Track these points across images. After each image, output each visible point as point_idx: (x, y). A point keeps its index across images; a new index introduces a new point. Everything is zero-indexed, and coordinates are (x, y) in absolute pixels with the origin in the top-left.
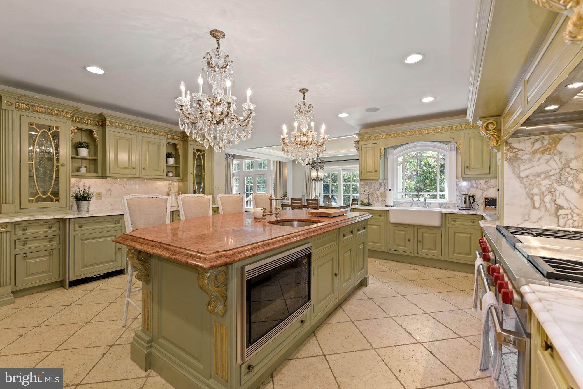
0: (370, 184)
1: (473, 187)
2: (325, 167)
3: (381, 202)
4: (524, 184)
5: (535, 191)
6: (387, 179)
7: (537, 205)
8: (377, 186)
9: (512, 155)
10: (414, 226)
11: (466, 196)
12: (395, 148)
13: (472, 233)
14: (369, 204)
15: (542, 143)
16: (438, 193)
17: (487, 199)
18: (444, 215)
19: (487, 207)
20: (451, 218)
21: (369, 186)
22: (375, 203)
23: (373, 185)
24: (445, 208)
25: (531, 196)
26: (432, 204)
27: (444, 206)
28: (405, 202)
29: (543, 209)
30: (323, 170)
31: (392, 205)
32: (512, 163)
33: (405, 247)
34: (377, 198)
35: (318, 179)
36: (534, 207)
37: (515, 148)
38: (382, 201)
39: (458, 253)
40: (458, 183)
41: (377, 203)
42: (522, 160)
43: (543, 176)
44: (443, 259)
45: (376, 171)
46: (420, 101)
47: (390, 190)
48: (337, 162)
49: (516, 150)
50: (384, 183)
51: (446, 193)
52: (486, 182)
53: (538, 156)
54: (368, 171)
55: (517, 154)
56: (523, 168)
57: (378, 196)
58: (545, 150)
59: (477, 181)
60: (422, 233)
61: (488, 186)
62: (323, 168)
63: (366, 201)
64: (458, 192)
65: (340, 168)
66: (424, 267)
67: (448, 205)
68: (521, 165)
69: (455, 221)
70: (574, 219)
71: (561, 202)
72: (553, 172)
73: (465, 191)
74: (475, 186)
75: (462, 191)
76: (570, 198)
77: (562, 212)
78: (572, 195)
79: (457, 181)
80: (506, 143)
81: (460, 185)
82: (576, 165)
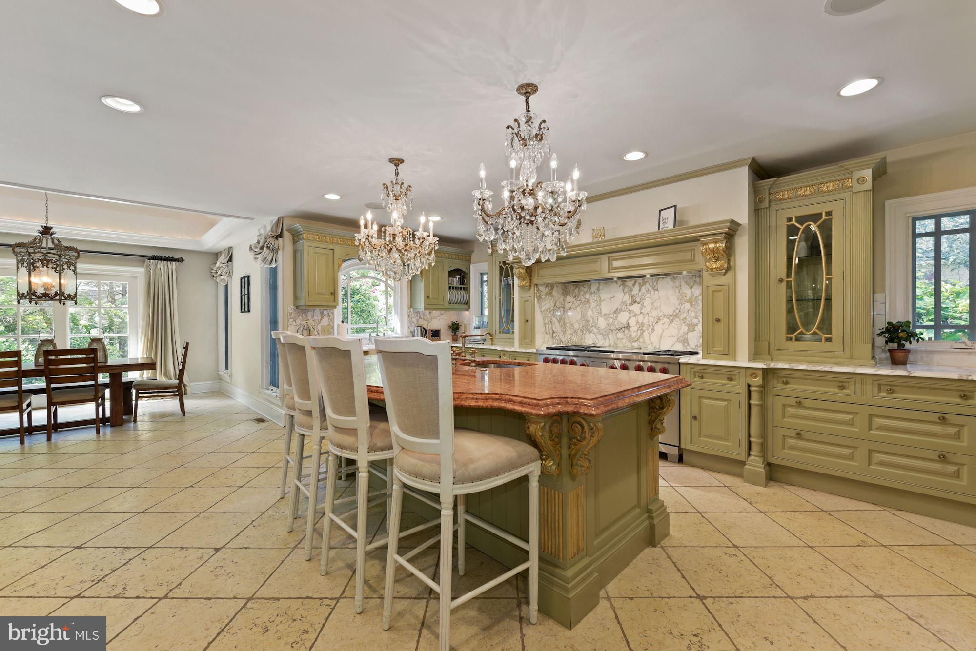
0: (305, 312)
4: (543, 316)
5: (546, 322)
7: (547, 331)
8: (317, 317)
9: (539, 294)
15: (549, 288)
17: (432, 331)
21: (304, 315)
23: (310, 314)
25: (545, 325)
29: (549, 334)
30: (75, 271)
32: (538, 301)
36: (546, 333)
37: (540, 290)
40: (409, 314)
42: (542, 299)
43: (549, 311)
45: (333, 294)
47: (342, 322)
51: (396, 324)
52: (430, 313)
53: (547, 297)
54: (319, 291)
56: (542, 304)
57: (319, 332)
58: (550, 293)
61: (433, 317)
62: (75, 267)
64: (409, 324)
68: (542, 302)
70: (558, 339)
71: (554, 329)
72: (552, 309)
73: (416, 322)
74: (422, 318)
75: (413, 323)
76: (557, 326)
77: (555, 335)
78: (557, 324)
79: (409, 311)
80: (537, 285)
81: (411, 316)
82: (558, 304)
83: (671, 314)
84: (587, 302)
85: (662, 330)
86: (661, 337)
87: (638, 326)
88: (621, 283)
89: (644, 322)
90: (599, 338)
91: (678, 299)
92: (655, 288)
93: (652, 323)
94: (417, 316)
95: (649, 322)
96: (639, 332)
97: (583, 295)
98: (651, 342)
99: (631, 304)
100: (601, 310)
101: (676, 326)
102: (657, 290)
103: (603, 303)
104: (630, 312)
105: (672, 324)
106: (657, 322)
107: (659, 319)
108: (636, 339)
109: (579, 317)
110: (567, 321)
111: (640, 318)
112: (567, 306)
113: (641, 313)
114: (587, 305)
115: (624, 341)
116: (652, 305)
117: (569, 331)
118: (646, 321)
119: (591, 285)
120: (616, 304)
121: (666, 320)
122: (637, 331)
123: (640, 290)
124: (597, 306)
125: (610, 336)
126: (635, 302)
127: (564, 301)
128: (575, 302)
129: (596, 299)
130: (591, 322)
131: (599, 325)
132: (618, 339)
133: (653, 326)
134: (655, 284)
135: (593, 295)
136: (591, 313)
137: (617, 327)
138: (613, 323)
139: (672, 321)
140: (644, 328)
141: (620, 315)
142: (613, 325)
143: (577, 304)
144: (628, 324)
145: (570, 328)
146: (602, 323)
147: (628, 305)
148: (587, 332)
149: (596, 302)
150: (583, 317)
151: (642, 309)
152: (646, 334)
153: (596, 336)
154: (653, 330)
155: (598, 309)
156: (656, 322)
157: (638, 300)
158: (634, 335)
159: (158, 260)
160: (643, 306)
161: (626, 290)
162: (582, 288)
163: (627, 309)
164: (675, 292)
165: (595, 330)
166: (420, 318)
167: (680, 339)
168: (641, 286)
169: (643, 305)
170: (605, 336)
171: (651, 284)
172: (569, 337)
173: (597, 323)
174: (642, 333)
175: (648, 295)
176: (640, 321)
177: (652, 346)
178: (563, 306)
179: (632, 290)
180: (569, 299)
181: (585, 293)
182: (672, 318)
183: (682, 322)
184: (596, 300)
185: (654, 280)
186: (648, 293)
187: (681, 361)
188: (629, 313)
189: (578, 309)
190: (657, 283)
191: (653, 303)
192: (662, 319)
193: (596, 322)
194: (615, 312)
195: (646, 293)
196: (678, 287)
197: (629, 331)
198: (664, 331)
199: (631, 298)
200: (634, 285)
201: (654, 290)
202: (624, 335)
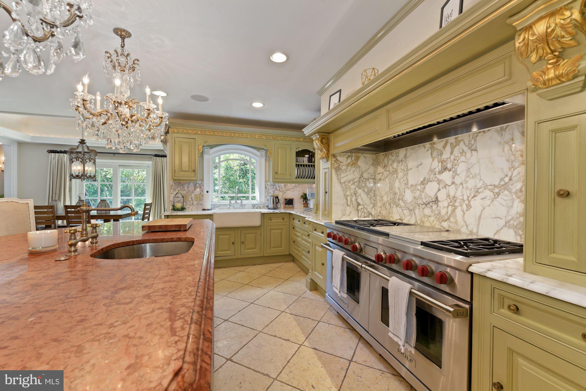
0: (183, 185)
1: (277, 190)
2: (97, 160)
3: (196, 206)
4: (343, 188)
5: (348, 193)
6: (203, 180)
7: (349, 203)
8: (191, 188)
9: (337, 165)
10: (238, 228)
11: (273, 197)
12: (212, 147)
13: (282, 229)
14: (183, 209)
15: (352, 159)
16: (251, 195)
17: (286, 200)
18: (263, 215)
19: (286, 206)
20: (268, 217)
21: (181, 187)
22: (189, 207)
23: (186, 186)
24: (257, 208)
25: (346, 197)
26: (246, 205)
27: (256, 206)
28: (222, 205)
29: (352, 206)
30: (94, 163)
31: (210, 208)
32: (337, 172)
33: (229, 250)
34: (192, 202)
35: (86, 176)
36: (348, 205)
37: (339, 161)
38: (197, 204)
39: (273, 247)
40: (266, 186)
41: (192, 207)
42: (342, 170)
43: (352, 182)
44: (262, 255)
45: (194, 171)
46: (251, 104)
47: (207, 192)
48: (112, 154)
49: (339, 162)
50: (199, 184)
51: (257, 194)
52: (285, 186)
53: (350, 168)
54: (183, 169)
55: (339, 165)
56: (342, 175)
57: (193, 199)
58: (353, 164)
59: (279, 184)
60: (245, 234)
61: (286, 189)
63: (179, 205)
64: (266, 194)
65: (117, 163)
66: (246, 267)
67: (259, 206)
68: (341, 173)
69: (271, 220)
70: (365, 211)
71: (359, 201)
72: (356, 180)
73: (272, 193)
74: (278, 189)
75: (270, 193)
76: (363, 198)
77: (360, 207)
78: (364, 196)
79: (266, 184)
80: (334, 156)
81: (268, 188)
82: (365, 175)
83: (496, 183)
84: (395, 171)
85: (482, 208)
86: (480, 217)
87: (449, 201)
88: (430, 146)
89: (457, 195)
90: (405, 214)
91: (508, 161)
92: (472, 148)
93: (468, 197)
94: (273, 188)
95: (463, 195)
96: (450, 208)
97: (391, 165)
98: (465, 222)
99: (440, 172)
100: (408, 180)
101: (504, 203)
102: (476, 150)
103: (410, 172)
104: (439, 182)
105: (497, 199)
106: (474, 196)
107: (477, 192)
108: (446, 217)
109: (387, 189)
110: (377, 193)
111: (452, 190)
112: (378, 177)
113: (453, 183)
114: (395, 176)
115: (432, 219)
116: (467, 172)
117: (379, 204)
118: (459, 194)
119: (398, 153)
120: (424, 173)
121: (488, 193)
122: (448, 207)
123: (452, 153)
124: (404, 176)
125: (417, 211)
126: (445, 169)
127: (375, 172)
128: (384, 172)
129: (403, 168)
130: (399, 194)
131: (405, 198)
132: (425, 216)
133: (469, 202)
134: (473, 142)
135: (401, 164)
136: (399, 184)
137: (424, 201)
138: (420, 197)
139: (498, 194)
140: (457, 204)
141: (427, 187)
142: (420, 198)
143: (386, 175)
144: (437, 198)
145: (380, 201)
146: (409, 196)
147: (437, 173)
148: (394, 206)
149: (403, 171)
150: (391, 188)
151: (454, 178)
152: (459, 212)
153: (402, 210)
154: (469, 206)
155: (405, 179)
156: (472, 195)
157: (449, 166)
158: (443, 212)
159: (157, 156)
160: (456, 174)
161: (435, 154)
162: (390, 157)
163: (436, 179)
164: (504, 151)
165: (402, 204)
166: (276, 189)
167: (511, 223)
168: (453, 147)
169: (455, 172)
170: (412, 211)
171: (467, 143)
172: (379, 210)
173: (403, 196)
174: (454, 211)
175: (463, 158)
176: (452, 195)
177: (467, 228)
178: (373, 177)
179: (441, 154)
180: (380, 169)
181: (394, 161)
182: (497, 190)
183: (514, 196)
184: (404, 170)
185: (471, 137)
186: (462, 156)
187: (473, 269)
188: (438, 184)
189: (387, 179)
190: (475, 140)
191: (470, 169)
192: (482, 192)
193: (403, 194)
194: (422, 183)
195: (459, 155)
196: (507, 143)
197: (437, 206)
198: (484, 208)
199: (440, 164)
200: (444, 147)
201: (471, 150)
202: (432, 212)
